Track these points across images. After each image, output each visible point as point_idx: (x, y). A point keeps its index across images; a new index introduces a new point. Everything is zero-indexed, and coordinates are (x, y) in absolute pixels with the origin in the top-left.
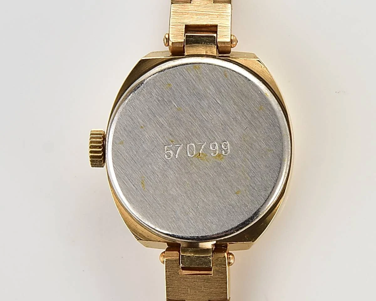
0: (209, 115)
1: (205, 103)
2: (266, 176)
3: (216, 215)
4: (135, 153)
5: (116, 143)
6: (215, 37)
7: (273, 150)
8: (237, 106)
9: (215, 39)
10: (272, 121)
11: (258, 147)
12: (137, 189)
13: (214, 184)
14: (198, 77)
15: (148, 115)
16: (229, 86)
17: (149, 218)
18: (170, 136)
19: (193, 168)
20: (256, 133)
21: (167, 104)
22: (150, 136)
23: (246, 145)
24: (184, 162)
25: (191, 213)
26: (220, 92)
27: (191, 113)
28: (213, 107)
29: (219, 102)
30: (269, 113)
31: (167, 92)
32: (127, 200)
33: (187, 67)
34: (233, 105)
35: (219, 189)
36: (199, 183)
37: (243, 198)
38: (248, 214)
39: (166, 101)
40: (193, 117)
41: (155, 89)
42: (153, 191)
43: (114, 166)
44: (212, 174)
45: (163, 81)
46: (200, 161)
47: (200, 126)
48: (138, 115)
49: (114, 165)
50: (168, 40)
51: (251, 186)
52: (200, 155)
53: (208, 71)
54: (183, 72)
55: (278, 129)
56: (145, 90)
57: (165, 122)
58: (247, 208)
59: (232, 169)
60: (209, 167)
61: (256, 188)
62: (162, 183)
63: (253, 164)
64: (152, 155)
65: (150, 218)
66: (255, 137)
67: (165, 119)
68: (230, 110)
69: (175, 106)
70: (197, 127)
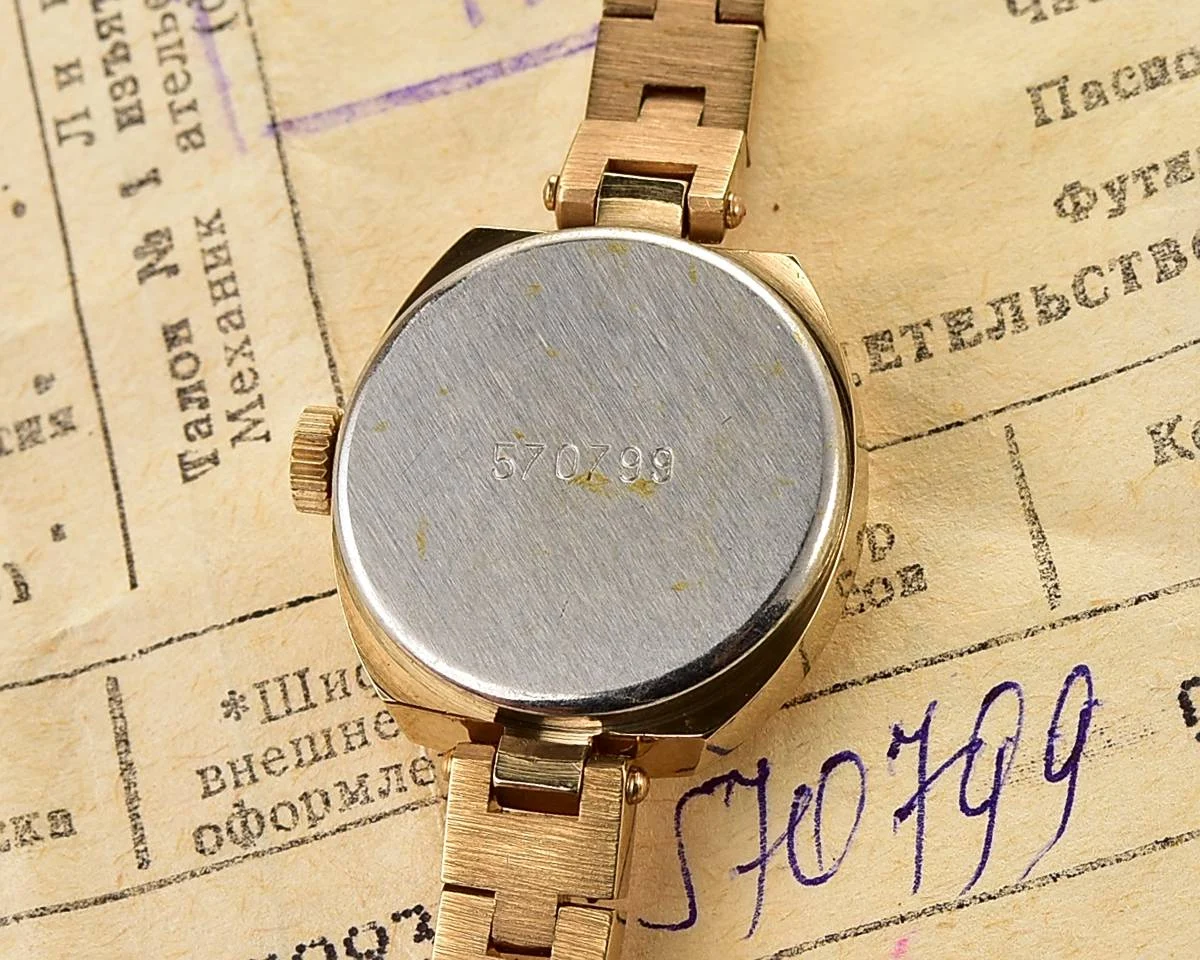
0: (632, 376)
1: (624, 343)
2: (763, 550)
3: (610, 641)
4: (414, 457)
5: (365, 428)
6: (682, 186)
7: (793, 484)
8: (713, 359)
9: (682, 191)
10: (803, 407)
11: (753, 471)
12: (401, 551)
13: (616, 559)
14: (616, 272)
15: (464, 361)
16: (699, 305)
17: (423, 632)
18: (516, 421)
19: (566, 512)
20: (753, 433)
21: (522, 336)
22: (460, 416)
23: (722, 463)
24: (543, 494)
25: (541, 631)
26: (671, 318)
27: (584, 366)
28: (646, 354)
29: (664, 345)
30: (798, 384)
31: (526, 306)
32: (372, 580)
33: (590, 245)
34: (702, 355)
35: (629, 574)
36: (576, 552)
37: (691, 601)
38: (697, 648)
39: (518, 329)
40: (587, 377)
41: (495, 295)
42: (446, 562)
43: (349, 488)
44: (615, 533)
45: (519, 276)
46: (587, 495)
47: (601, 401)
48: (437, 359)
49: (351, 486)
50: (554, 187)
51: (718, 572)
52: (589, 478)
53: (646, 262)
54: (578, 258)
55: (815, 428)
56: (467, 297)
57: (507, 382)
58: (697, 630)
59: (671, 522)
60: (608, 512)
61: (730, 580)
62: (475, 542)
63: (733, 515)
64: (460, 465)
65: (426, 632)
66: (747, 445)
67: (510, 377)
68: (690, 368)
69: (541, 343)
70: (594, 404)
